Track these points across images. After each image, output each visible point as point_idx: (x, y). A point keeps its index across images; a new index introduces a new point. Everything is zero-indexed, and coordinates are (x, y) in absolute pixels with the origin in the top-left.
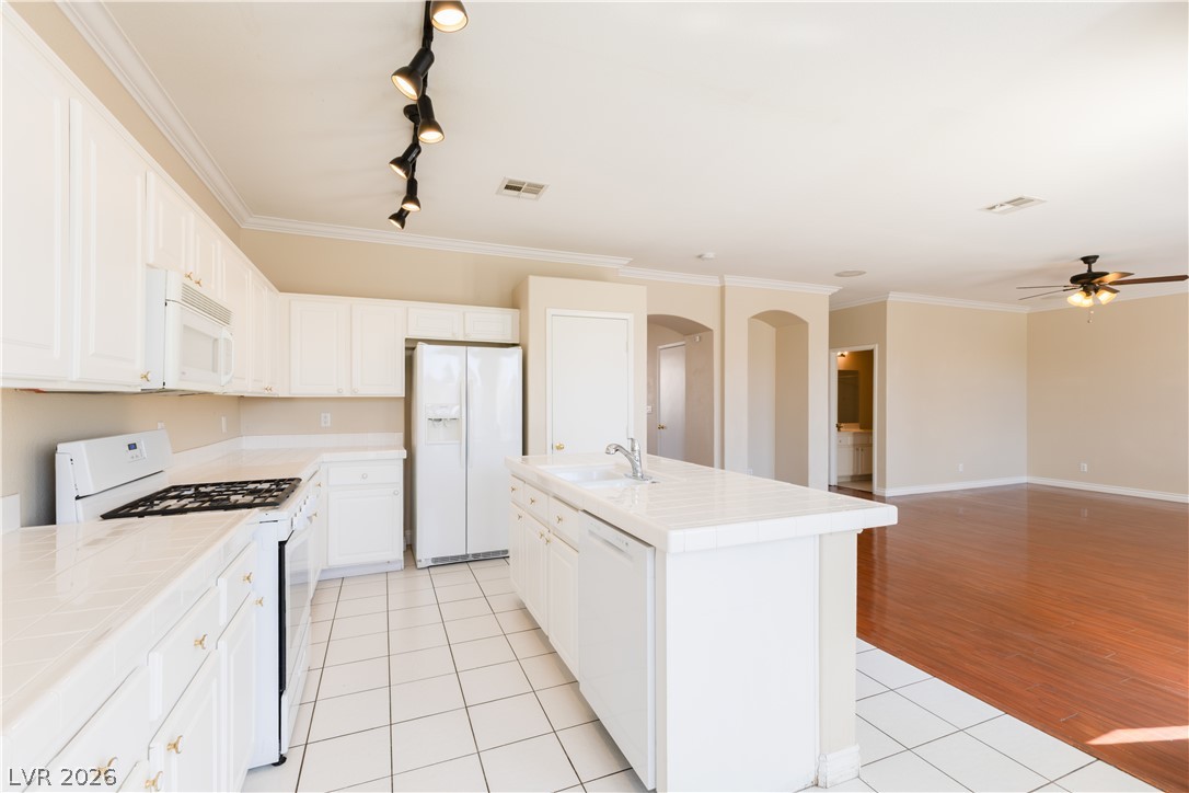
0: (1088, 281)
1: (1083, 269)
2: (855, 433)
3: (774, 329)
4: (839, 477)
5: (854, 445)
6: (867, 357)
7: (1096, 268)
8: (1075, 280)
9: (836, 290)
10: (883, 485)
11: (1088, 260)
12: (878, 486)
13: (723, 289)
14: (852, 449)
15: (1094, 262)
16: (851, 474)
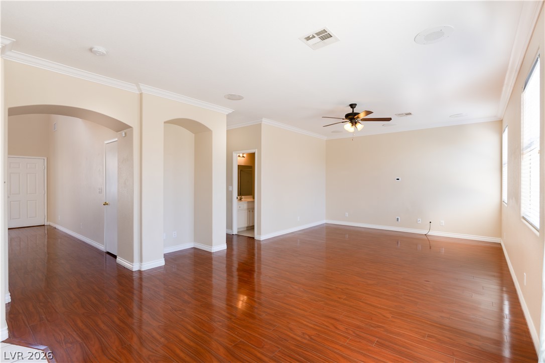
0: (352, 118)
1: (350, 110)
2: (248, 202)
3: (194, 135)
4: (238, 229)
5: (248, 209)
6: (252, 156)
7: (356, 110)
8: (347, 116)
9: (231, 112)
10: (260, 234)
11: (353, 106)
12: (257, 234)
13: (141, 94)
14: (246, 211)
15: (355, 107)
16: (246, 225)
